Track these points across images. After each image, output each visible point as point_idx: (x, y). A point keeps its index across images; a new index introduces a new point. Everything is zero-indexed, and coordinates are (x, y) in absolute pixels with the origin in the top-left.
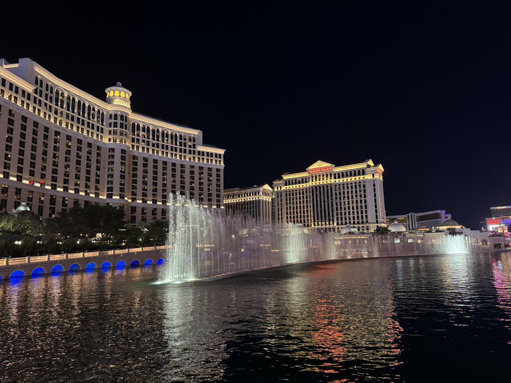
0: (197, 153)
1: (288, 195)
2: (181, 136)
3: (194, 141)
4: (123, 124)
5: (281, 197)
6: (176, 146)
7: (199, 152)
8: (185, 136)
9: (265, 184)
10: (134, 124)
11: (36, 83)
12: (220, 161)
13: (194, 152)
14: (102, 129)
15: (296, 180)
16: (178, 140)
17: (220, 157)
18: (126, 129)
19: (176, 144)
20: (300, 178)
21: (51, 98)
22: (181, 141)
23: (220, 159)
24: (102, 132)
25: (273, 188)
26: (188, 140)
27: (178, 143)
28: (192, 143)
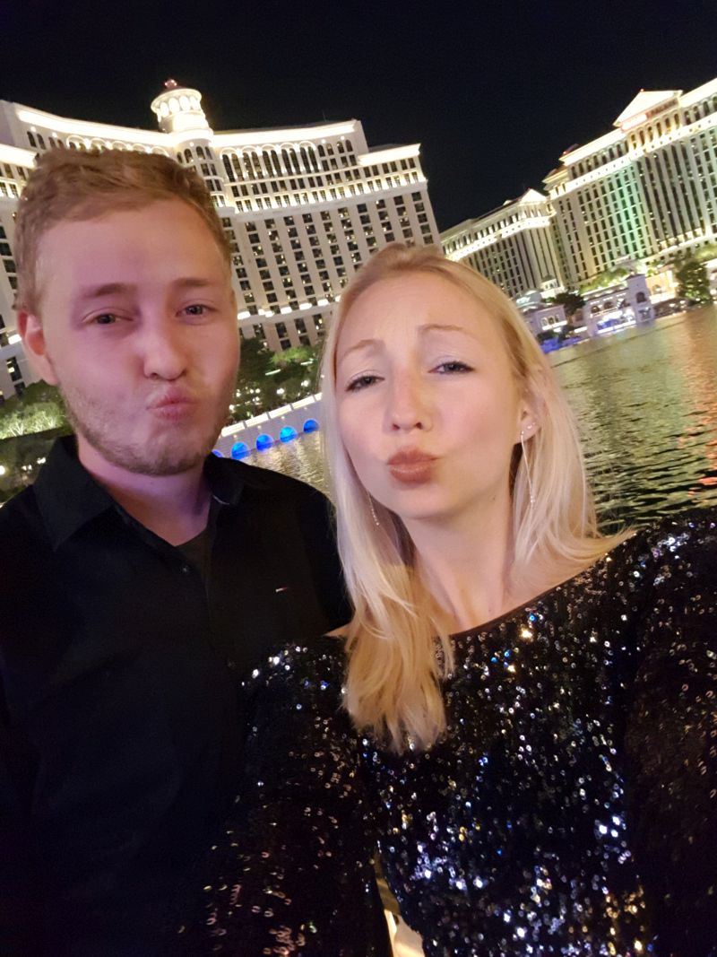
0: (362, 173)
1: (585, 199)
2: (320, 148)
3: (350, 149)
4: (206, 165)
5: (570, 209)
6: (318, 175)
7: (366, 169)
8: (328, 145)
9: (527, 190)
10: (225, 157)
11: (33, 144)
12: (414, 174)
13: (356, 172)
15: (595, 157)
16: (319, 159)
17: (413, 166)
18: (215, 174)
19: (317, 170)
20: (605, 149)
22: (324, 158)
23: (413, 170)
25: (546, 194)
26: (336, 150)
27: (320, 167)
28: (347, 154)
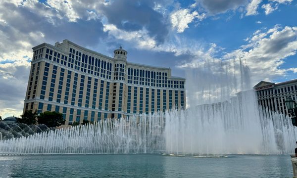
2: (158, 73)
3: (166, 75)
4: (122, 68)
7: (169, 81)
8: (160, 72)
10: (129, 68)
11: (71, 51)
13: (166, 81)
14: (110, 73)
16: (156, 75)
18: (123, 71)
19: (155, 78)
21: (80, 58)
22: (158, 75)
23: (183, 85)
24: (110, 74)
26: (162, 75)
27: (156, 77)
28: (165, 76)
